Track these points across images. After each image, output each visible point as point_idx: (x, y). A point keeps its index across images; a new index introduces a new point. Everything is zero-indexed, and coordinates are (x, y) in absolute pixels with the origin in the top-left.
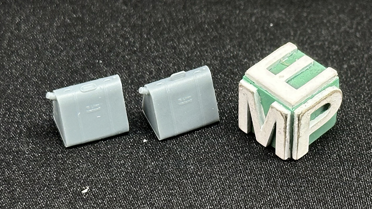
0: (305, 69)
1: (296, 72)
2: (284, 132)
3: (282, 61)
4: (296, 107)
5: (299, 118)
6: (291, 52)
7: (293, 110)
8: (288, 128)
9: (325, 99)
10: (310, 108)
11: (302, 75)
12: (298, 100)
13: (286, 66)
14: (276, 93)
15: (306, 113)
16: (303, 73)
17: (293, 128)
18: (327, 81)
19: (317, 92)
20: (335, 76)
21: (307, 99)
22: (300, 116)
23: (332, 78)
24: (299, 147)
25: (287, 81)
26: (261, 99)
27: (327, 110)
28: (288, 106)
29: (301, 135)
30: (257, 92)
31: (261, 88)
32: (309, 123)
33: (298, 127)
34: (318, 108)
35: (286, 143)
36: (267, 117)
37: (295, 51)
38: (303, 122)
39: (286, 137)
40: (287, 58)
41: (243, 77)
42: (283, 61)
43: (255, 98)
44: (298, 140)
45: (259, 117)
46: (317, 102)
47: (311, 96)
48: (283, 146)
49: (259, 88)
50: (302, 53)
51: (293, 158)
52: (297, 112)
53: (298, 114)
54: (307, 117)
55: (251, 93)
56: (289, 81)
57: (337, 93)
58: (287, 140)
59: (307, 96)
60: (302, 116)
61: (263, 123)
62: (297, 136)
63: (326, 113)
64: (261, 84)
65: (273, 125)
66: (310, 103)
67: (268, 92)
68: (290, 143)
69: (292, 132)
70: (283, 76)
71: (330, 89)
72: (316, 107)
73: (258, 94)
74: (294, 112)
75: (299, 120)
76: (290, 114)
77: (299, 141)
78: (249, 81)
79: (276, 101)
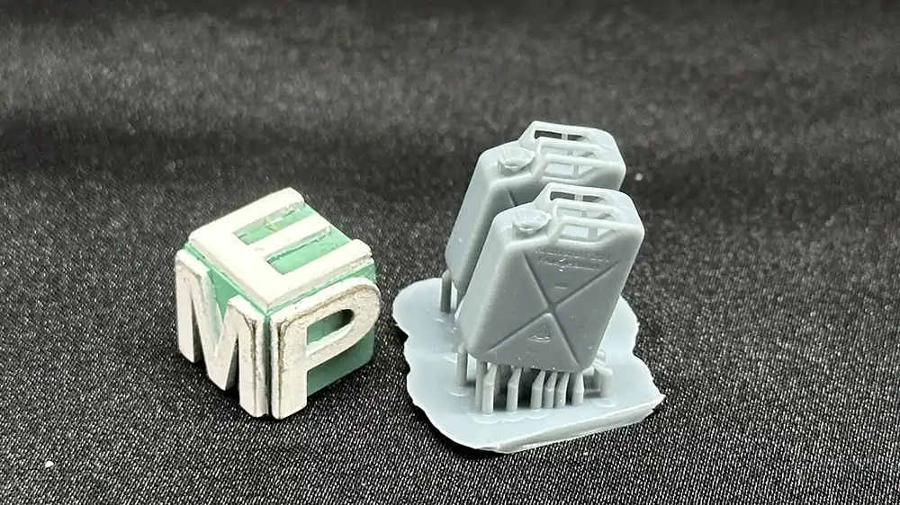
0: (311, 240)
1: (290, 243)
2: (252, 357)
3: (267, 222)
4: (275, 307)
5: (279, 329)
6: (291, 206)
7: (270, 313)
8: (259, 349)
9: (340, 299)
10: (305, 313)
11: (303, 250)
12: (281, 295)
13: (272, 231)
15: (295, 323)
16: (305, 247)
17: (269, 350)
18: (348, 265)
19: (323, 283)
20: (364, 258)
21: (302, 295)
22: (283, 326)
23: (360, 259)
24: (282, 392)
25: (268, 259)
26: (216, 291)
27: (348, 323)
28: (260, 305)
29: (286, 367)
30: (207, 275)
31: (215, 268)
33: (279, 348)
34: (324, 316)
35: (257, 381)
37: (299, 205)
38: (286, 339)
39: (255, 369)
40: (280, 218)
41: (186, 245)
42: (272, 223)
43: (204, 288)
44: (280, 376)
46: (321, 303)
47: (309, 290)
48: (252, 385)
49: (211, 269)
50: (312, 210)
51: (273, 414)
52: (276, 319)
53: (278, 322)
54: (298, 332)
55: (196, 277)
56: (273, 259)
57: (368, 291)
58: (260, 375)
59: (301, 289)
60: (286, 327)
61: (219, 339)
62: (278, 369)
64: (217, 261)
65: (234, 344)
66: (308, 303)
67: (226, 276)
68: (265, 383)
69: (268, 359)
70: (262, 249)
71: (354, 282)
72: (319, 312)
73: (209, 279)
74: (271, 317)
75: (279, 335)
76: (262, 321)
77: (283, 379)
78: (196, 253)
79: (240, 294)
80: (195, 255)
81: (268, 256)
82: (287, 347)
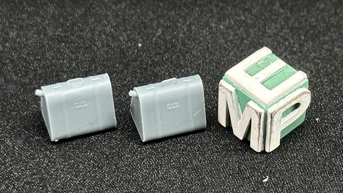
0: (279, 72)
1: (270, 74)
2: (258, 127)
3: (258, 64)
4: (269, 106)
5: (271, 116)
6: (267, 56)
7: (267, 108)
8: (262, 124)
9: (295, 99)
10: (282, 107)
11: (275, 77)
12: (271, 100)
13: (261, 68)
14: (251, 93)
15: (278, 112)
16: (276, 75)
17: (266, 124)
18: (298, 83)
19: (288, 93)
20: (304, 79)
21: (279, 99)
22: (273, 114)
23: (302, 80)
24: (271, 141)
25: (262, 83)
26: (239, 98)
27: (296, 108)
28: (262, 105)
29: (273, 131)
30: (235, 91)
31: (238, 88)
32: (281, 120)
33: (271, 124)
34: (289, 107)
35: (260, 137)
36: (243, 114)
37: (270, 55)
38: (275, 119)
39: (259, 132)
40: (263, 61)
41: (224, 77)
43: (233, 97)
44: (270, 135)
45: (237, 114)
46: (288, 102)
47: (283, 96)
48: (257, 140)
49: (236, 89)
50: (276, 57)
51: (266, 150)
52: (270, 111)
53: (271, 112)
54: (279, 115)
55: (230, 92)
56: (264, 82)
57: (306, 94)
58: (261, 135)
59: (279, 96)
60: (274, 114)
61: (240, 119)
62: (270, 132)
63: (297, 111)
64: (239, 85)
65: (249, 121)
66: (282, 103)
67: (244, 92)
68: (263, 138)
69: (265, 128)
70: (259, 78)
71: (300, 91)
72: (287, 106)
73: (236, 93)
74: (268, 110)
75: (271, 118)
76: (264, 113)
77: (272, 136)
78: (228, 81)
79: (252, 100)
80: (228, 82)
81: (262, 81)
82: (274, 122)
